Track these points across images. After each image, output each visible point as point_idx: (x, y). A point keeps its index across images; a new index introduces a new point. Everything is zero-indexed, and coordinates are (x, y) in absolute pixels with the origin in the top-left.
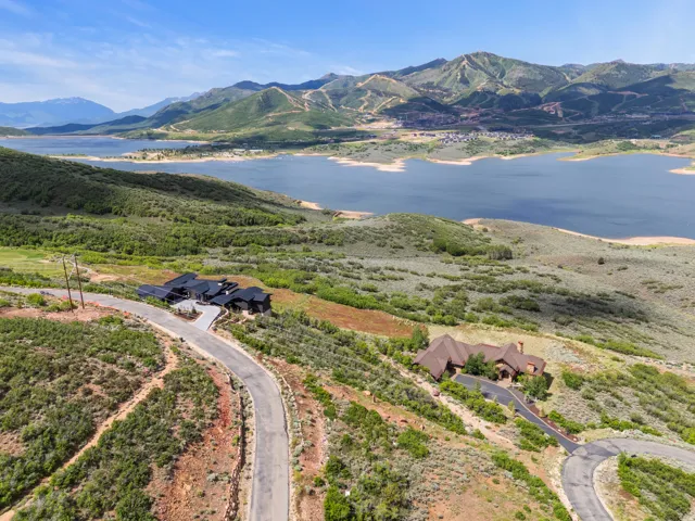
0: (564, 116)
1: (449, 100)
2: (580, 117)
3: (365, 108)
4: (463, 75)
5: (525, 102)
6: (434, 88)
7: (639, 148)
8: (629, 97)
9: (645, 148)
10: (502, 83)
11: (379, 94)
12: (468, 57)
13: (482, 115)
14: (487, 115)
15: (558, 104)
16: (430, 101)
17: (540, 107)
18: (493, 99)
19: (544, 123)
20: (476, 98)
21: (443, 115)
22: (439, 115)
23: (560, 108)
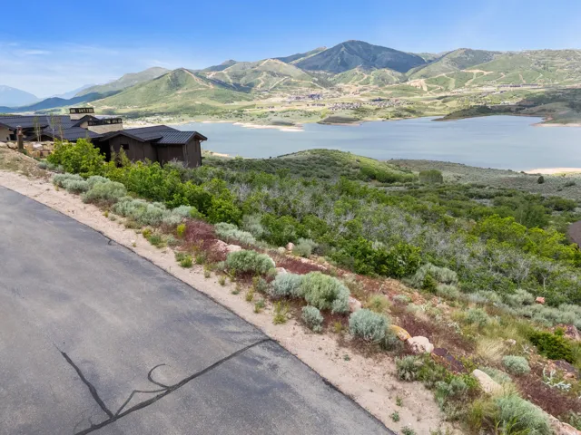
0: (429, 90)
1: (332, 79)
2: (441, 91)
3: (262, 87)
4: (342, 60)
5: (395, 80)
6: (318, 70)
7: (494, 112)
8: (478, 74)
9: (499, 111)
11: (273, 75)
12: (345, 44)
13: (361, 90)
14: (365, 90)
15: (422, 80)
16: (317, 79)
17: (408, 83)
18: (368, 78)
19: (413, 95)
20: (355, 77)
21: (328, 91)
22: (325, 91)
23: (424, 84)
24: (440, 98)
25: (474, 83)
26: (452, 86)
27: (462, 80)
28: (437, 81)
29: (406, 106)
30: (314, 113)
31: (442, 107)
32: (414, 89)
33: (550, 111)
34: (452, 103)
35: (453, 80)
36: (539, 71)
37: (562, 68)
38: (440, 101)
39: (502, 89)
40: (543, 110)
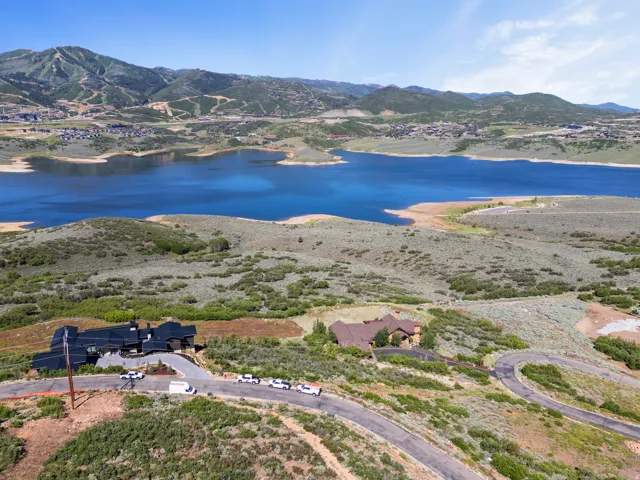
0: (174, 115)
1: (48, 93)
2: (187, 117)
4: (59, 68)
5: (133, 100)
6: (27, 79)
8: (221, 100)
10: (103, 79)
12: (60, 49)
13: (92, 111)
14: (98, 111)
15: (165, 103)
16: (28, 94)
17: (150, 106)
18: (99, 96)
19: (158, 121)
20: (82, 93)
21: (48, 110)
22: (42, 109)
23: (168, 108)
24: (188, 126)
25: (219, 109)
26: (197, 112)
27: (207, 106)
28: (182, 105)
29: (154, 136)
30: (38, 142)
31: (193, 137)
32: (158, 113)
33: (291, 146)
34: (202, 133)
35: (198, 106)
36: (276, 102)
37: (294, 100)
38: (189, 130)
39: (246, 119)
40: (286, 145)
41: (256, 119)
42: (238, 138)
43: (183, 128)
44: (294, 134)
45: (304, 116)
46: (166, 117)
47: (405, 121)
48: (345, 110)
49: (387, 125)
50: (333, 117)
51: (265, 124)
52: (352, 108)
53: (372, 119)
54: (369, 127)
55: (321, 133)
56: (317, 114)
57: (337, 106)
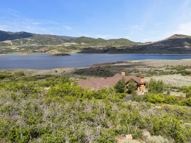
0: (13, 44)
2: (18, 45)
7: (38, 52)
8: (30, 40)
9: (39, 52)
15: (10, 41)
17: (4, 42)
19: (7, 46)
23: (11, 42)
24: (18, 47)
25: (29, 43)
27: (25, 42)
28: (16, 41)
29: (5, 50)
31: (19, 50)
32: (7, 44)
33: (53, 52)
34: (23, 49)
35: (22, 42)
36: (48, 41)
37: (54, 40)
38: (18, 49)
39: (38, 45)
40: (52, 52)
41: (41, 45)
42: (36, 50)
43: (16, 48)
44: (54, 49)
45: (57, 44)
46: (10, 45)
47: (88, 45)
48: (70, 43)
49: (83, 47)
50: (67, 44)
51: (44, 46)
52: (72, 42)
53: (79, 45)
54: (78, 47)
55: (63, 49)
56: (61, 44)
57: (68, 42)
